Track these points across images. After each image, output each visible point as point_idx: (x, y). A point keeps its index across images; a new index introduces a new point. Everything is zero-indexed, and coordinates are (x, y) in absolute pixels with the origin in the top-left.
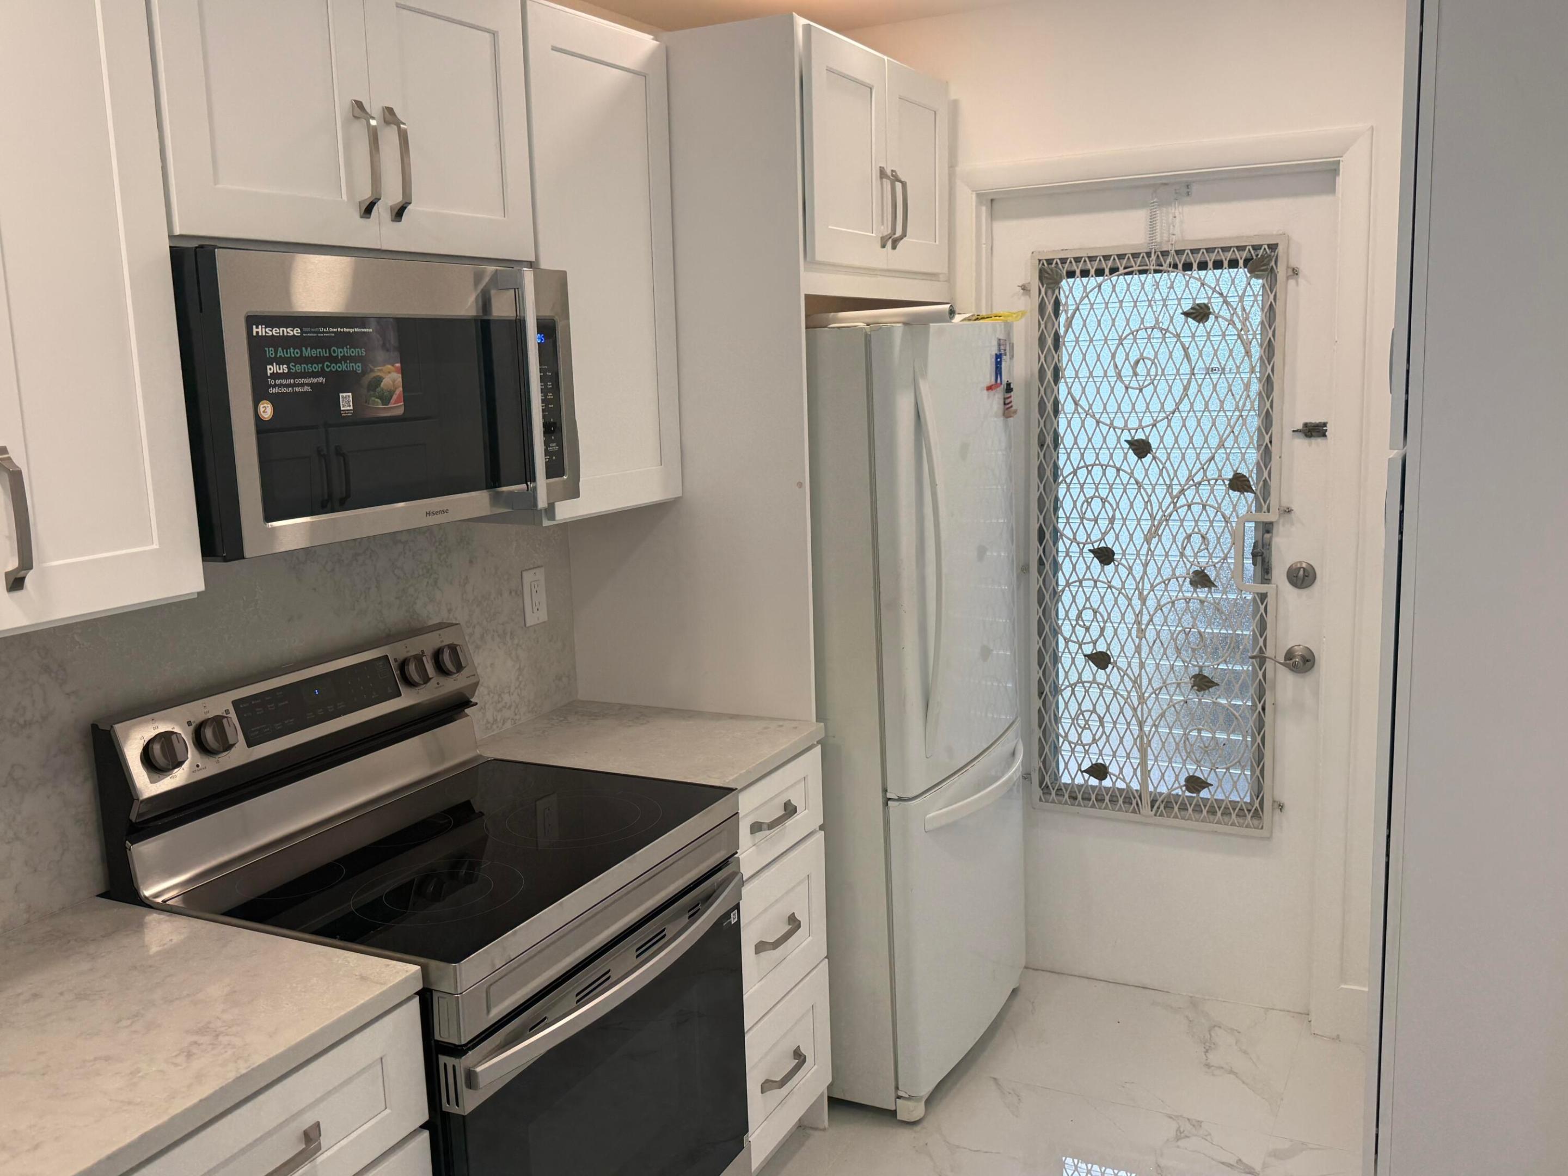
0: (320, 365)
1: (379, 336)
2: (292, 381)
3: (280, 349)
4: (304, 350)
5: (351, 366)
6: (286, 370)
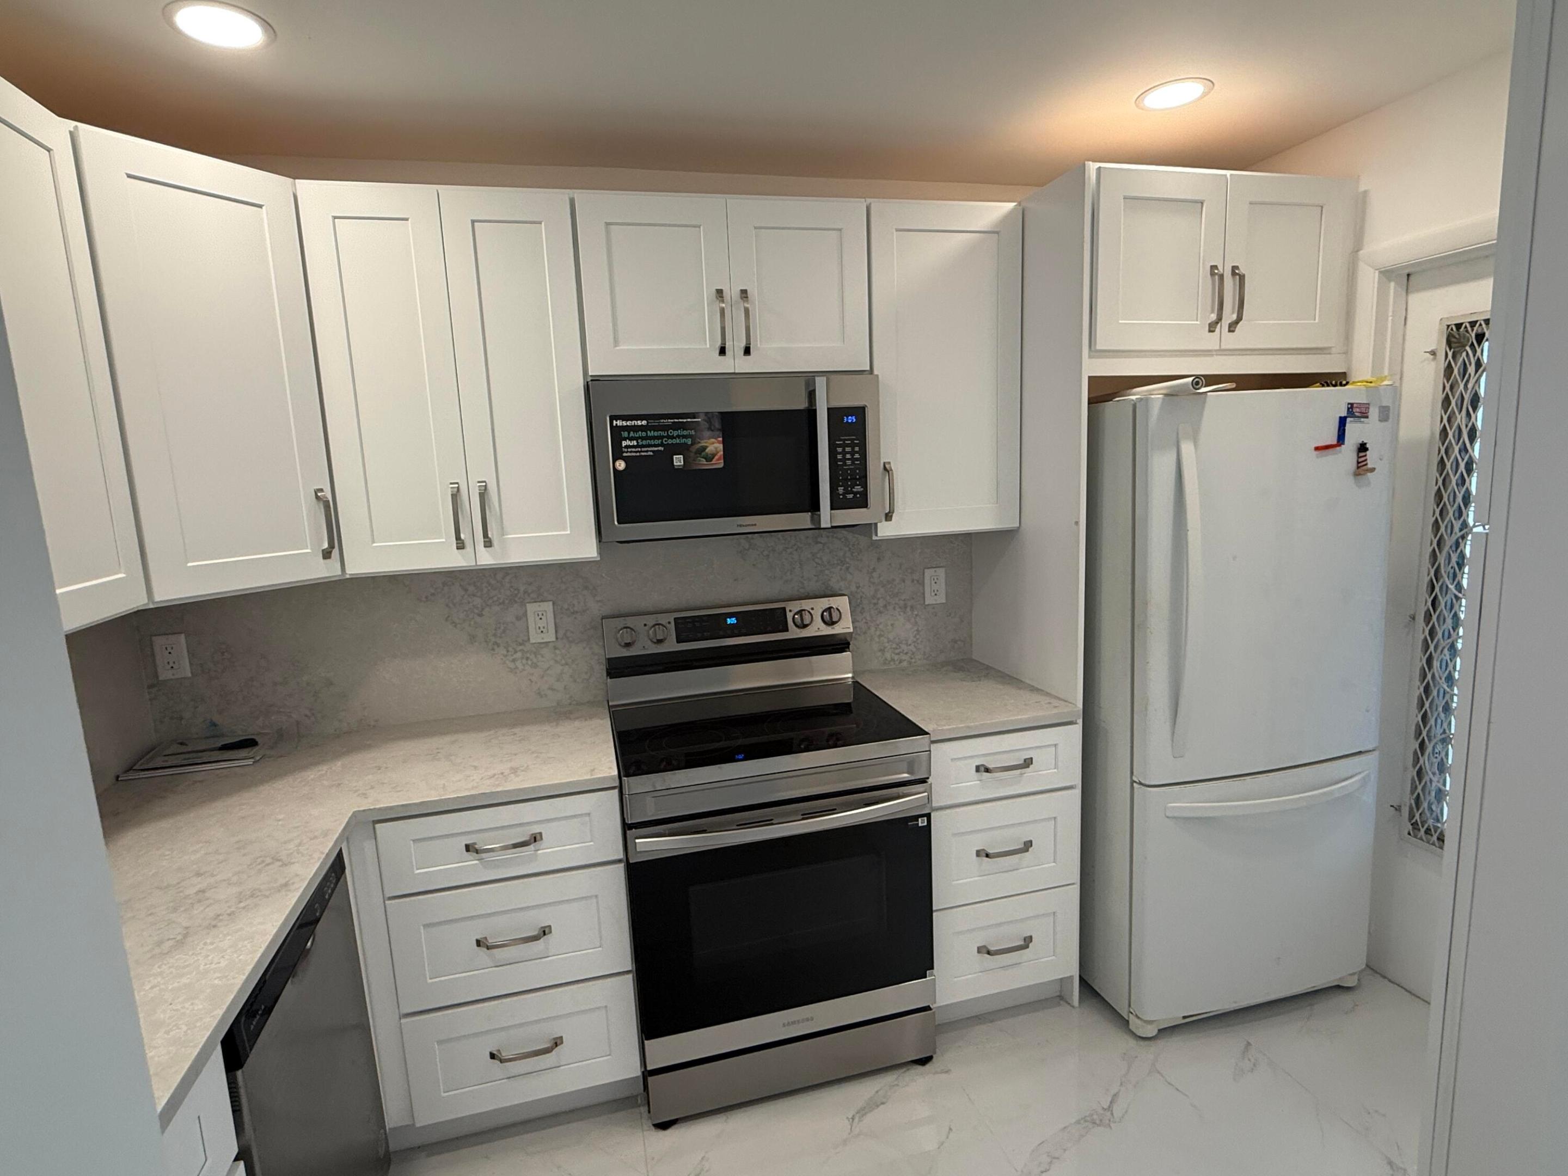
0: (660, 441)
1: (706, 423)
2: (640, 449)
3: (632, 433)
4: (649, 432)
5: (683, 441)
6: (635, 444)
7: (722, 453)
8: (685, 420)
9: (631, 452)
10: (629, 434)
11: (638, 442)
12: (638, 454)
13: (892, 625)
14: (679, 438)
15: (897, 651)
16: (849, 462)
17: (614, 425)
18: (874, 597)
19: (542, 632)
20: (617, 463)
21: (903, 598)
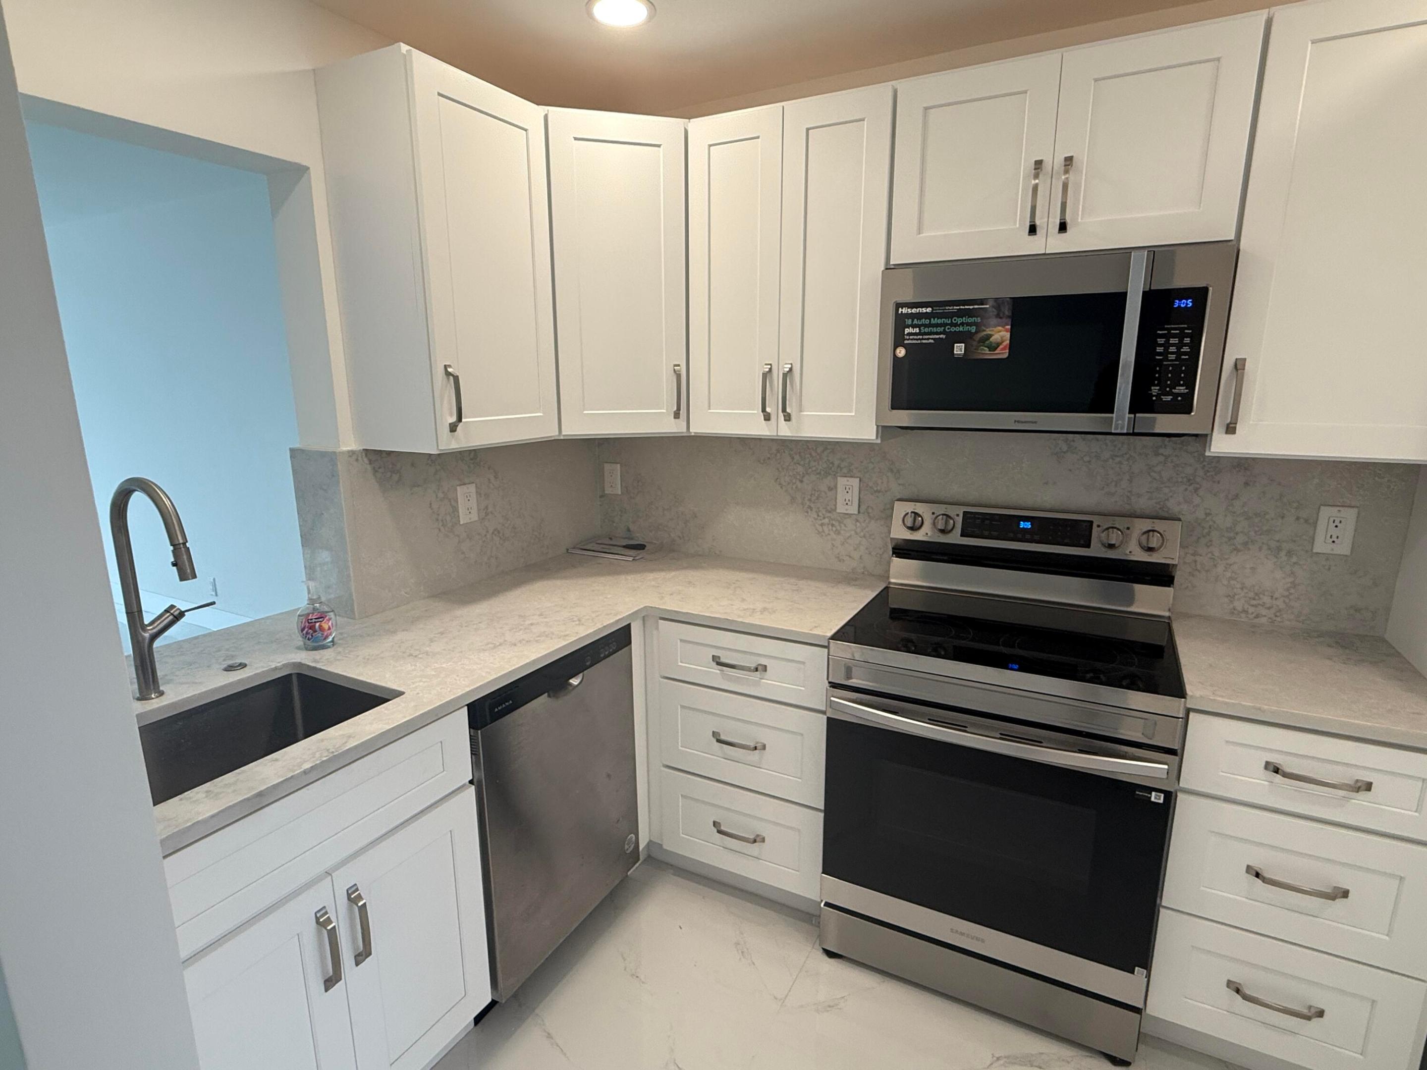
0: (943, 328)
1: (994, 310)
2: (921, 337)
3: (916, 320)
4: (932, 319)
5: (966, 328)
6: (918, 331)
7: (1008, 342)
8: (971, 307)
9: (912, 339)
10: (912, 321)
11: (920, 330)
12: (919, 342)
13: (1252, 568)
14: (963, 326)
15: (1254, 602)
16: (1172, 357)
17: (900, 312)
18: (1229, 529)
19: (847, 504)
20: (898, 351)
21: (1277, 537)
